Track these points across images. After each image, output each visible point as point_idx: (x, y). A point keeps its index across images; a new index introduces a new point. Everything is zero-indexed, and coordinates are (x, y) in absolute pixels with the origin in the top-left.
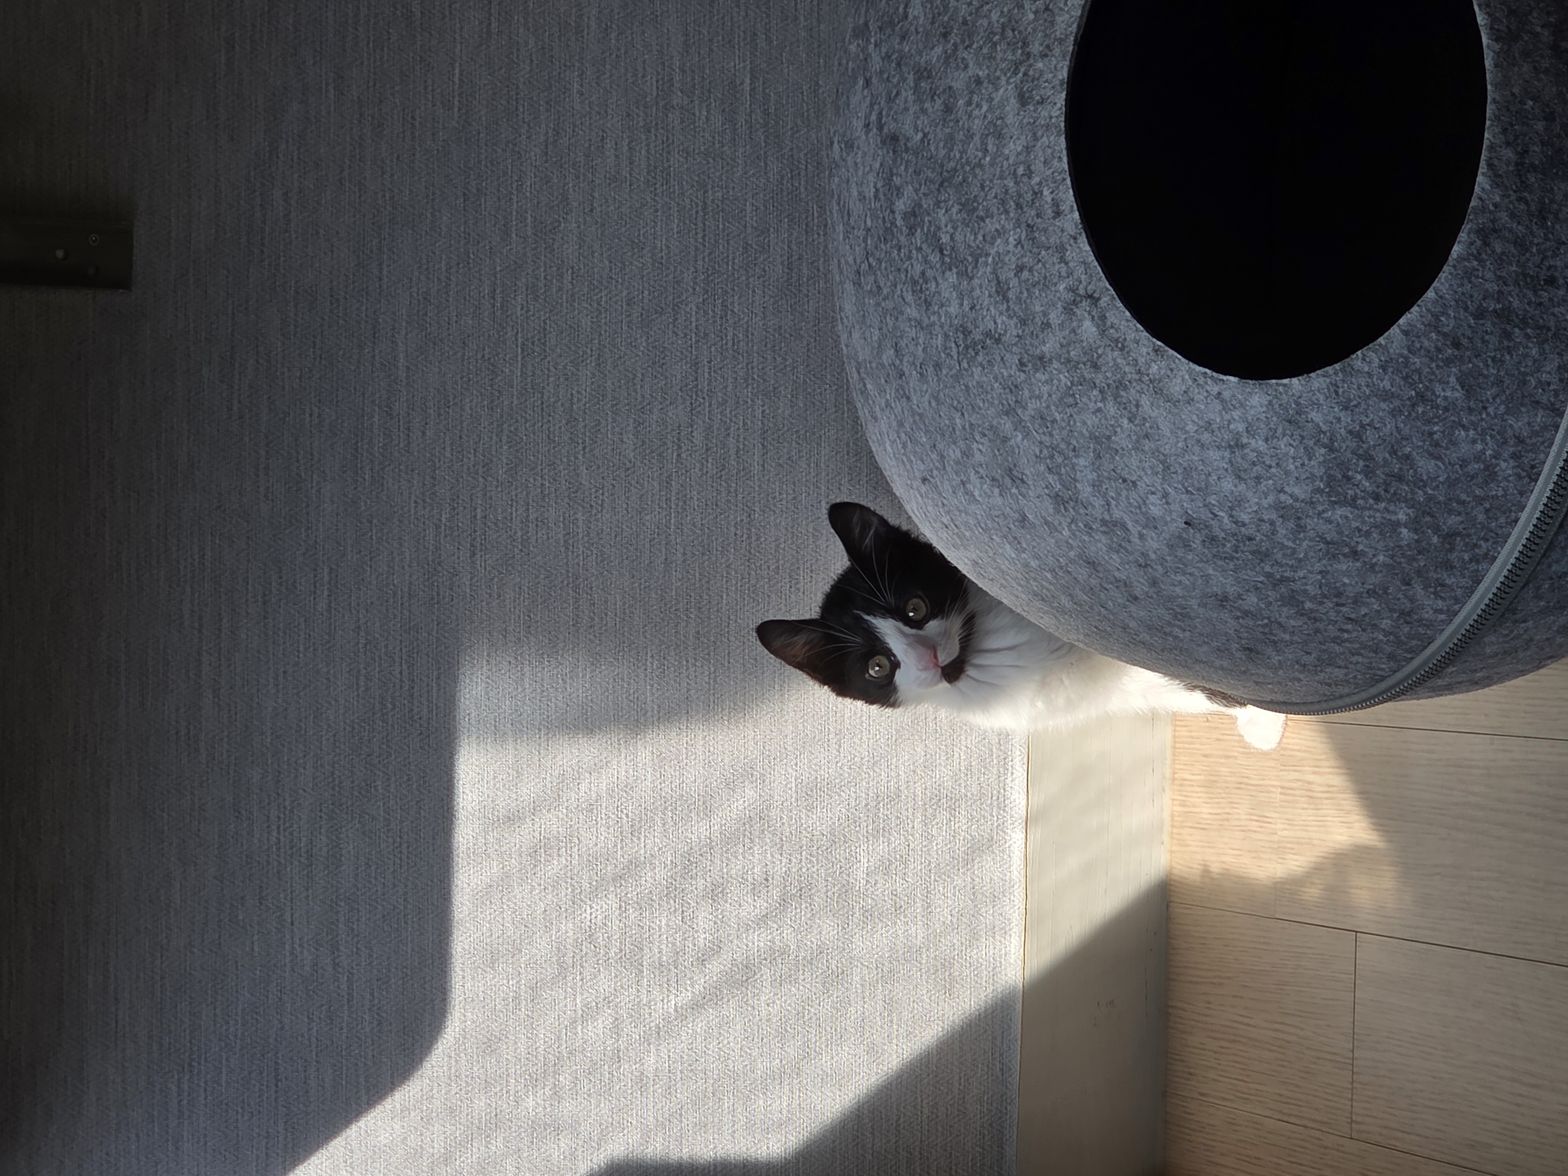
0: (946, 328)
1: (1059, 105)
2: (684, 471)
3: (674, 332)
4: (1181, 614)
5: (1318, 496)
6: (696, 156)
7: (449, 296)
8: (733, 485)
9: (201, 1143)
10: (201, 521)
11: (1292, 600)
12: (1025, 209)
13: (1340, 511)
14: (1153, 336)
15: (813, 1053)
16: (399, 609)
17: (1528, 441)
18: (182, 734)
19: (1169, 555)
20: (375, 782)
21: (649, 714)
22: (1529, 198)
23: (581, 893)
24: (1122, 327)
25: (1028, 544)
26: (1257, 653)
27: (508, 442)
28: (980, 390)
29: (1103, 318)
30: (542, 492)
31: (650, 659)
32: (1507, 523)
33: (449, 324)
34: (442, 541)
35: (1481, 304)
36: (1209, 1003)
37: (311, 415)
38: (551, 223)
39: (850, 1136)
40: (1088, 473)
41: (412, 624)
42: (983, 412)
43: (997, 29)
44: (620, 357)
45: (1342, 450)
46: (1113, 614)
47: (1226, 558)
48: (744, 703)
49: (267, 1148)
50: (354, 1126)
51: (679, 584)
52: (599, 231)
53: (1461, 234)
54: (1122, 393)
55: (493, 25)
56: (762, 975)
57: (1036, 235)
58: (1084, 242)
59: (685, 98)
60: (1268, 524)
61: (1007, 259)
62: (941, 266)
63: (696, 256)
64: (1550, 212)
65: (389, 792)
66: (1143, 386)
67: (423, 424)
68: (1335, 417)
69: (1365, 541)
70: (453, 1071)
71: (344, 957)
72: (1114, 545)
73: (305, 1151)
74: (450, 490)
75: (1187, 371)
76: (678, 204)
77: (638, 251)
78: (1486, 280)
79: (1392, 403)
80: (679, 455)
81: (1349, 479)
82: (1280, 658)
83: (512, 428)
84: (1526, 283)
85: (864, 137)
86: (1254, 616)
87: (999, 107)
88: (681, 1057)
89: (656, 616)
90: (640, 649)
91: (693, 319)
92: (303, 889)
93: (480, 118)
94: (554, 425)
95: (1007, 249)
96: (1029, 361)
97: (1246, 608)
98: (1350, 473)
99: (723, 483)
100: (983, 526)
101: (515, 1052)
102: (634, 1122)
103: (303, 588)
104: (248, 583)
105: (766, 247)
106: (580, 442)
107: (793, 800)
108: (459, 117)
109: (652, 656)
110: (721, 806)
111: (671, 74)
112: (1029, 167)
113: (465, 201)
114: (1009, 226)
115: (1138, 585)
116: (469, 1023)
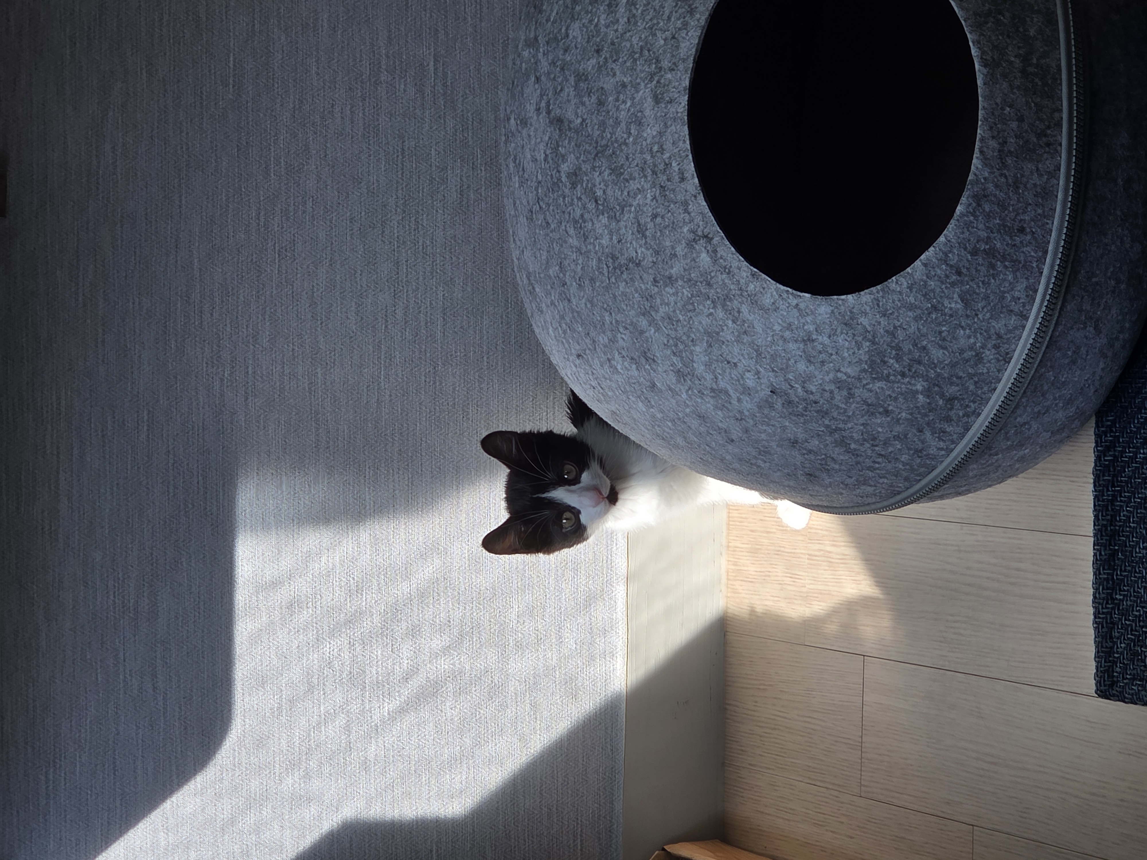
0: (600, 254)
1: (683, 104)
2: (389, 338)
3: (382, 241)
4: (764, 452)
5: (864, 374)
6: (397, 117)
7: (228, 218)
8: (424, 347)
9: (63, 816)
10: (58, 379)
11: (842, 443)
12: (659, 175)
13: (879, 384)
14: (751, 265)
15: (483, 741)
16: (196, 437)
17: (1005, 336)
18: (46, 529)
19: (759, 413)
20: (180, 559)
21: (368, 508)
22: (1007, 174)
23: (323, 633)
24: (728, 258)
25: (655, 403)
26: (815, 477)
27: (269, 320)
28: (624, 298)
29: (715, 251)
30: (293, 354)
31: (368, 470)
32: (988, 391)
33: (228, 238)
34: (225, 390)
35: (976, 246)
36: (756, 702)
37: (133, 303)
38: (298, 166)
39: (509, 798)
40: (702, 356)
41: (205, 448)
42: (626, 313)
43: (637, 49)
44: (346, 259)
45: (881, 344)
46: (715, 451)
47: (798, 415)
48: (432, 499)
49: (108, 818)
50: (168, 801)
51: (387, 416)
52: (331, 171)
53: (962, 198)
54: (728, 303)
55: (256, 26)
56: (447, 688)
57: (667, 193)
58: (701, 200)
59: (389, 75)
60: (828, 393)
61: (645, 209)
62: (596, 212)
63: (397, 187)
64: (1021, 183)
65: (191, 566)
66: (743, 299)
67: (211, 308)
68: (876, 321)
69: (894, 404)
70: (237, 760)
71: (160, 683)
72: (719, 405)
73: (135, 819)
74: (230, 354)
75: (775, 289)
76: (385, 151)
77: (358, 185)
78: (979, 230)
79: (915, 312)
80: (386, 327)
81: (885, 362)
82: (831, 480)
83: (272, 310)
84: (1006, 231)
85: (535, 118)
86: (816, 454)
87: (639, 104)
88: (393, 746)
89: (372, 439)
90: (361, 462)
91: (395, 231)
92: (131, 636)
93: (248, 92)
94: (301, 307)
95: (646, 202)
96: (661, 279)
97: (810, 448)
98: (886, 359)
99: (417, 346)
100: (623, 389)
101: (279, 746)
102: (361, 792)
103: (129, 425)
104: (91, 422)
105: (445, 180)
106: (319, 319)
107: (467, 565)
108: (233, 92)
109: (369, 468)
110: (417, 570)
111: (379, 59)
112: (662, 146)
113: (238, 151)
114: (647, 186)
115: (735, 432)
116: (247, 726)
